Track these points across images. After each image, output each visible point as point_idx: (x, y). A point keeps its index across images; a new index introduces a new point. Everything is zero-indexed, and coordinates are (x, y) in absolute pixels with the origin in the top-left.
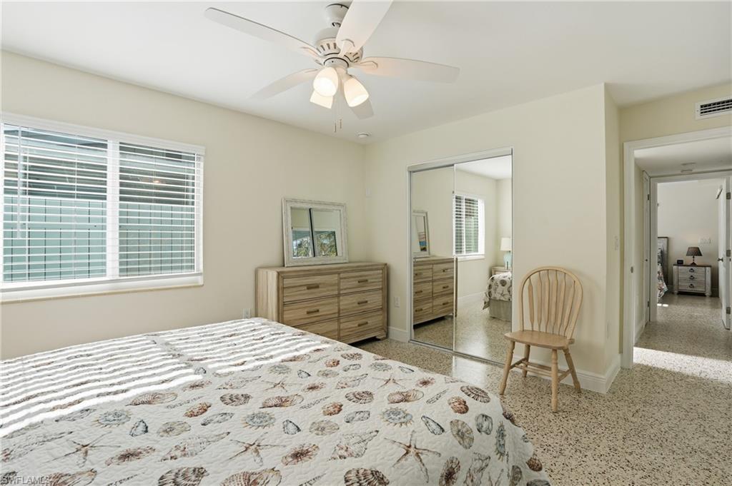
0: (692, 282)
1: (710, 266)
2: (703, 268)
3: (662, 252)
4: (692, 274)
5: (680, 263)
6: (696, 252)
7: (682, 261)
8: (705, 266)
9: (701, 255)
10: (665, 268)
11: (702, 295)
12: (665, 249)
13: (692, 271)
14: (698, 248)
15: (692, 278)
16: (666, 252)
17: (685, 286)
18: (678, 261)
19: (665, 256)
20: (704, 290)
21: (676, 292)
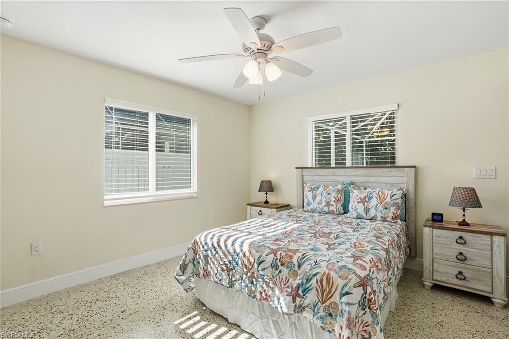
0: (461, 267)
1: (504, 235)
2: (487, 239)
3: (405, 196)
4: (461, 248)
5: (437, 219)
6: (470, 198)
7: (441, 215)
8: (491, 234)
9: (480, 206)
10: (412, 226)
11: (486, 300)
12: (411, 189)
13: (461, 241)
14: (473, 190)
15: (461, 258)
16: (412, 196)
17: (447, 274)
18: (433, 214)
19: (412, 204)
20: (489, 289)
21: (428, 284)
